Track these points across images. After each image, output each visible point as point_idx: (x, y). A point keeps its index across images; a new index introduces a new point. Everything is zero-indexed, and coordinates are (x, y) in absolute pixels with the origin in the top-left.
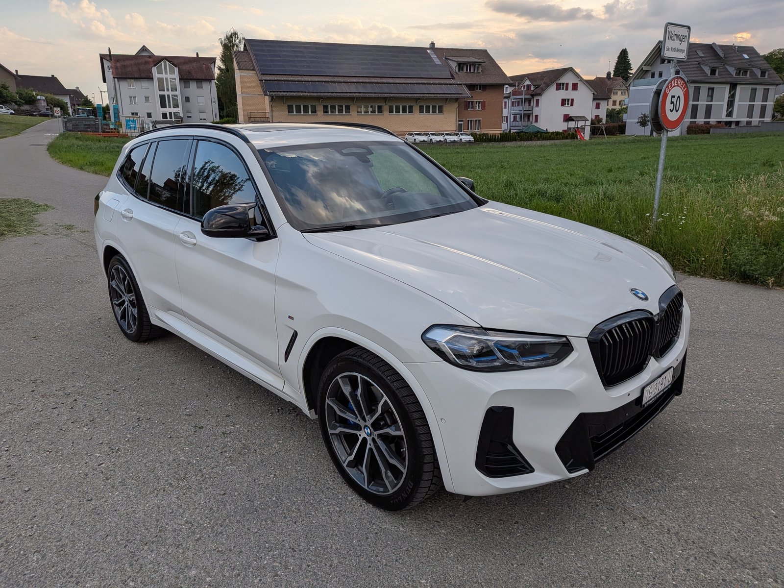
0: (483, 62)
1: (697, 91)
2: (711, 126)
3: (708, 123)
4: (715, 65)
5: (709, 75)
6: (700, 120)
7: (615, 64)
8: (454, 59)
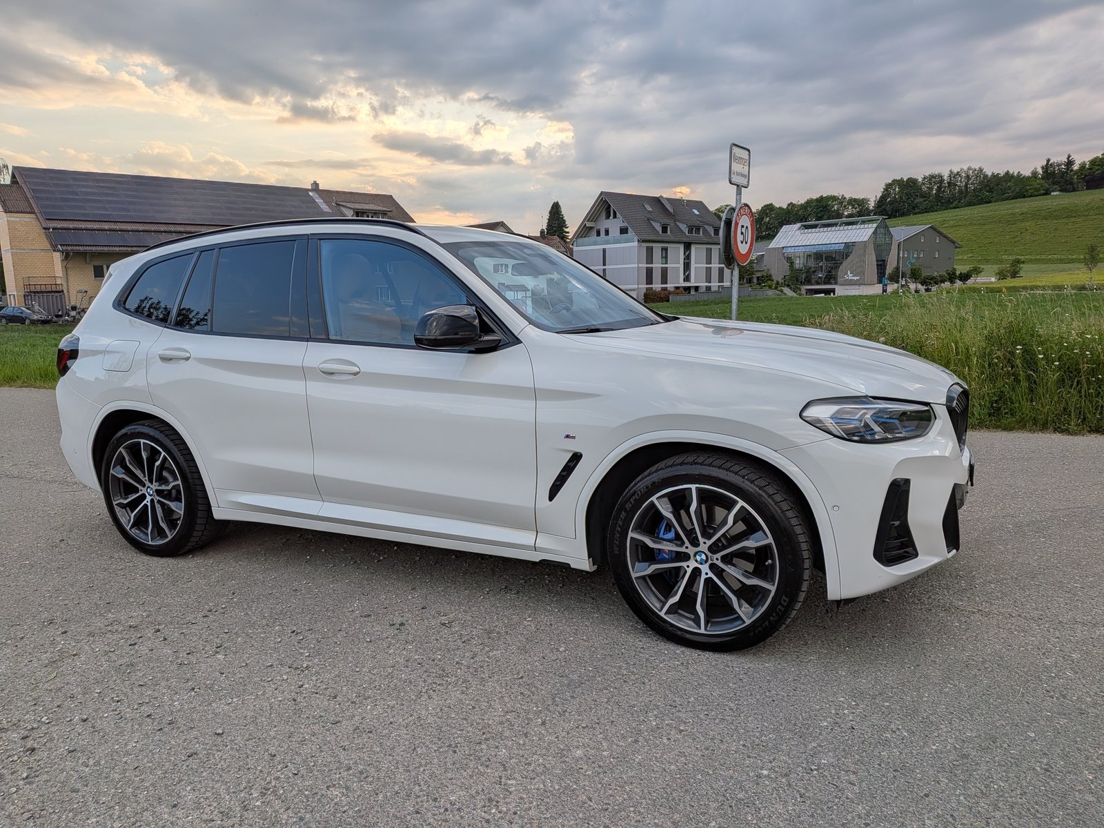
0: (388, 211)
1: (650, 251)
2: (670, 293)
3: (665, 289)
4: (666, 221)
5: (661, 232)
6: (657, 286)
7: (547, 221)
8: (349, 205)
